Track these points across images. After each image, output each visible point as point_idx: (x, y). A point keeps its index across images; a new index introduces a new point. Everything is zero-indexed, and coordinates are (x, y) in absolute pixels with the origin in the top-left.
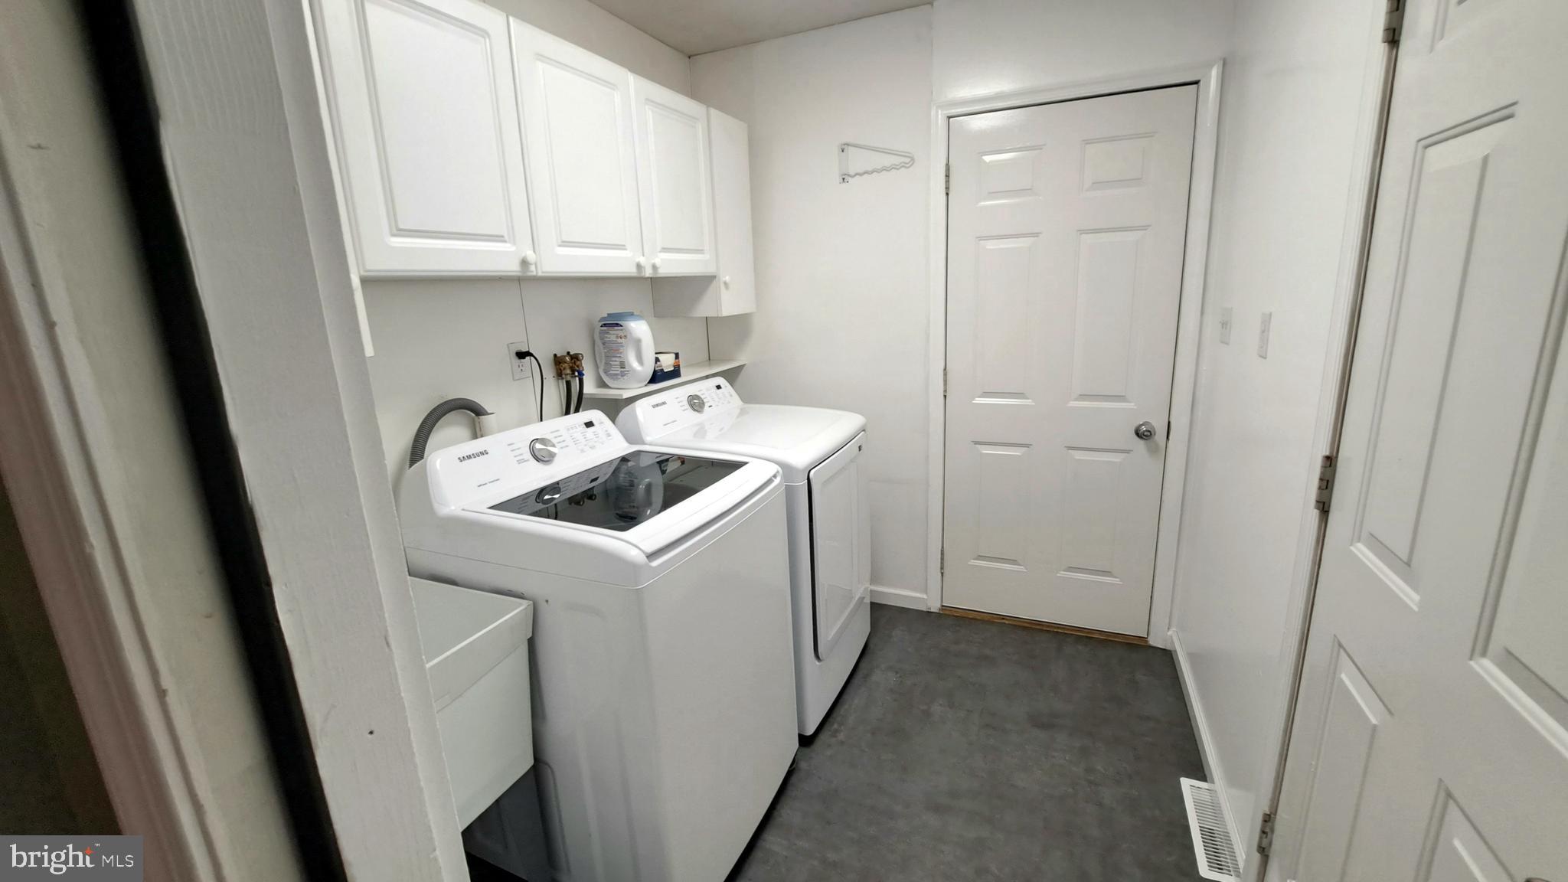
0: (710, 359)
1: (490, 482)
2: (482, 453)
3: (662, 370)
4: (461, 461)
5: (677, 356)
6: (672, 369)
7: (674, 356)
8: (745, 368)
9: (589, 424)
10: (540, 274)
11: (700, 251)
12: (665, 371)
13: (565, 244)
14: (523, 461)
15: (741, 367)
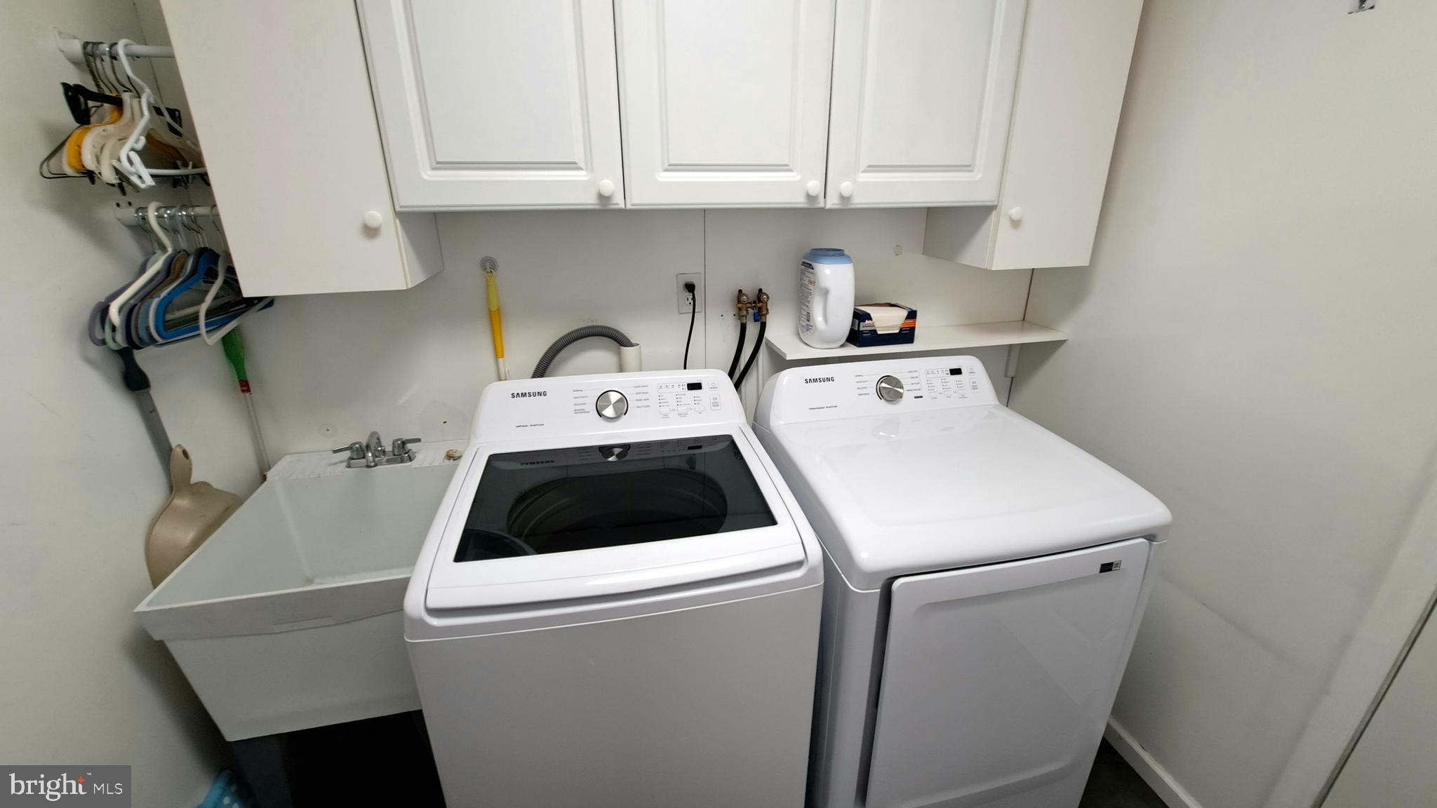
0: (1024, 320)
1: (531, 426)
2: (540, 394)
3: (875, 331)
4: (513, 397)
5: (912, 315)
6: (897, 331)
7: (904, 313)
8: (1065, 344)
9: (695, 386)
10: (629, 207)
11: (967, 168)
12: (879, 332)
13: (673, 167)
14: (583, 411)
15: (1057, 344)
